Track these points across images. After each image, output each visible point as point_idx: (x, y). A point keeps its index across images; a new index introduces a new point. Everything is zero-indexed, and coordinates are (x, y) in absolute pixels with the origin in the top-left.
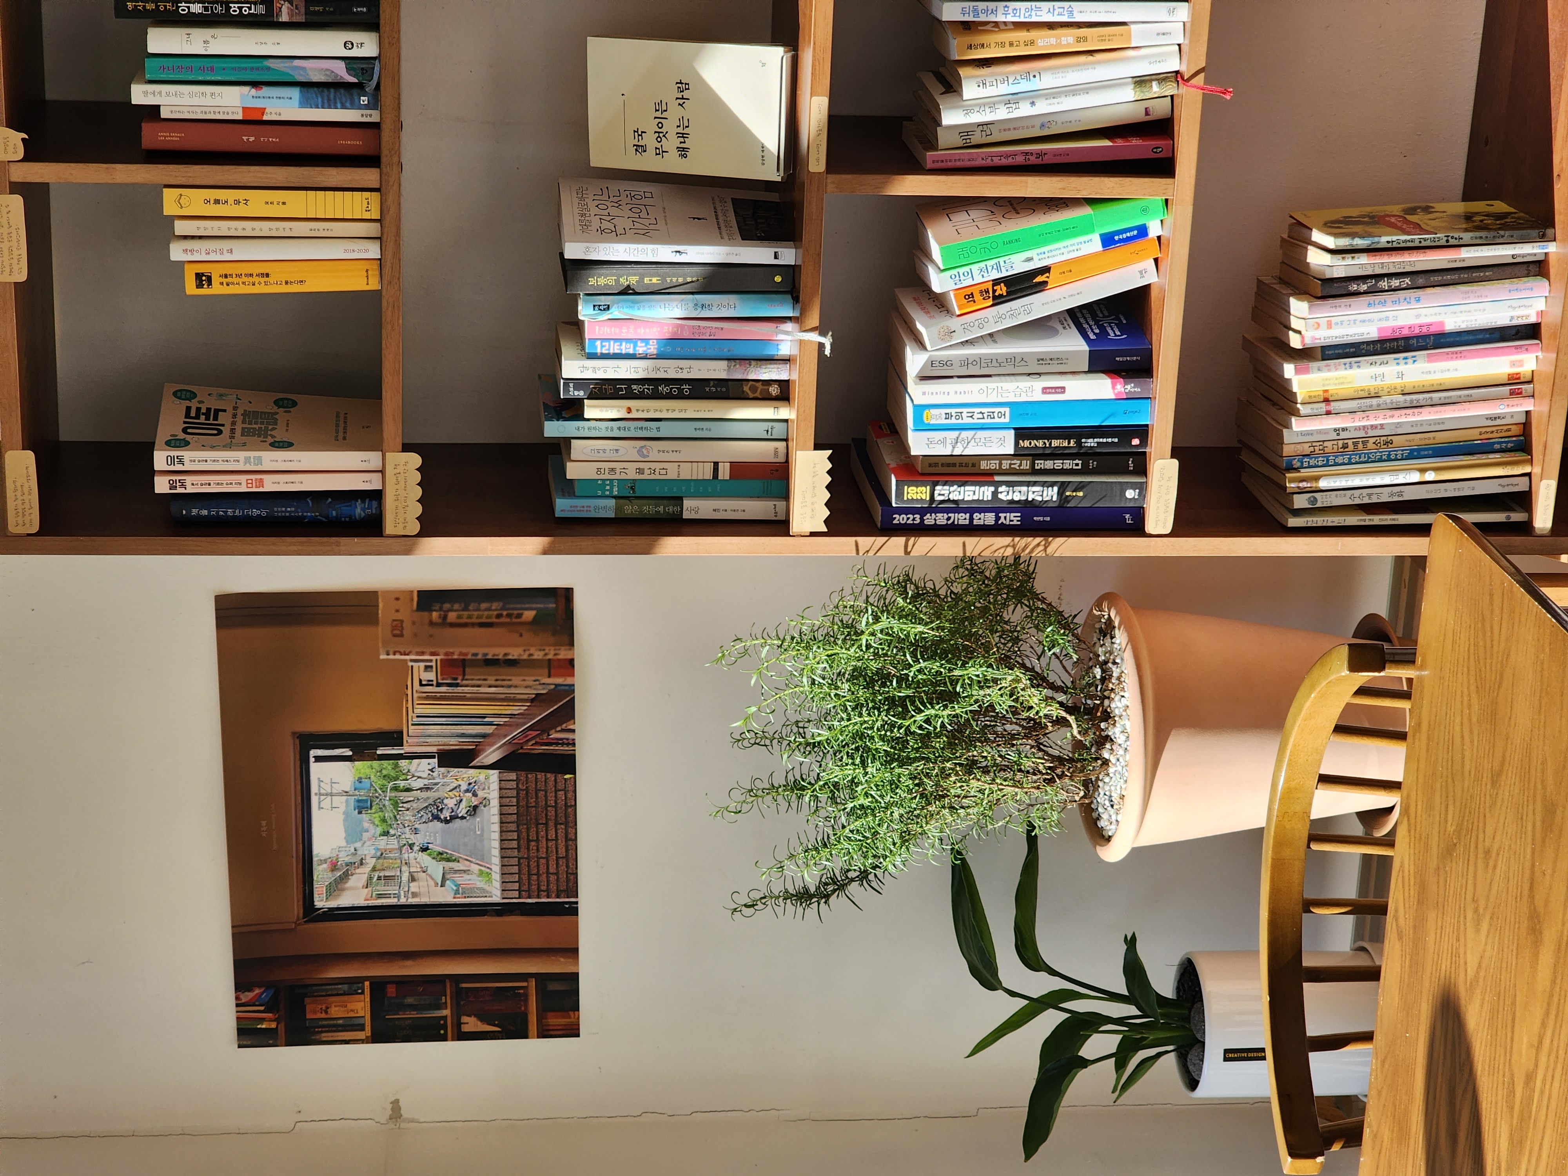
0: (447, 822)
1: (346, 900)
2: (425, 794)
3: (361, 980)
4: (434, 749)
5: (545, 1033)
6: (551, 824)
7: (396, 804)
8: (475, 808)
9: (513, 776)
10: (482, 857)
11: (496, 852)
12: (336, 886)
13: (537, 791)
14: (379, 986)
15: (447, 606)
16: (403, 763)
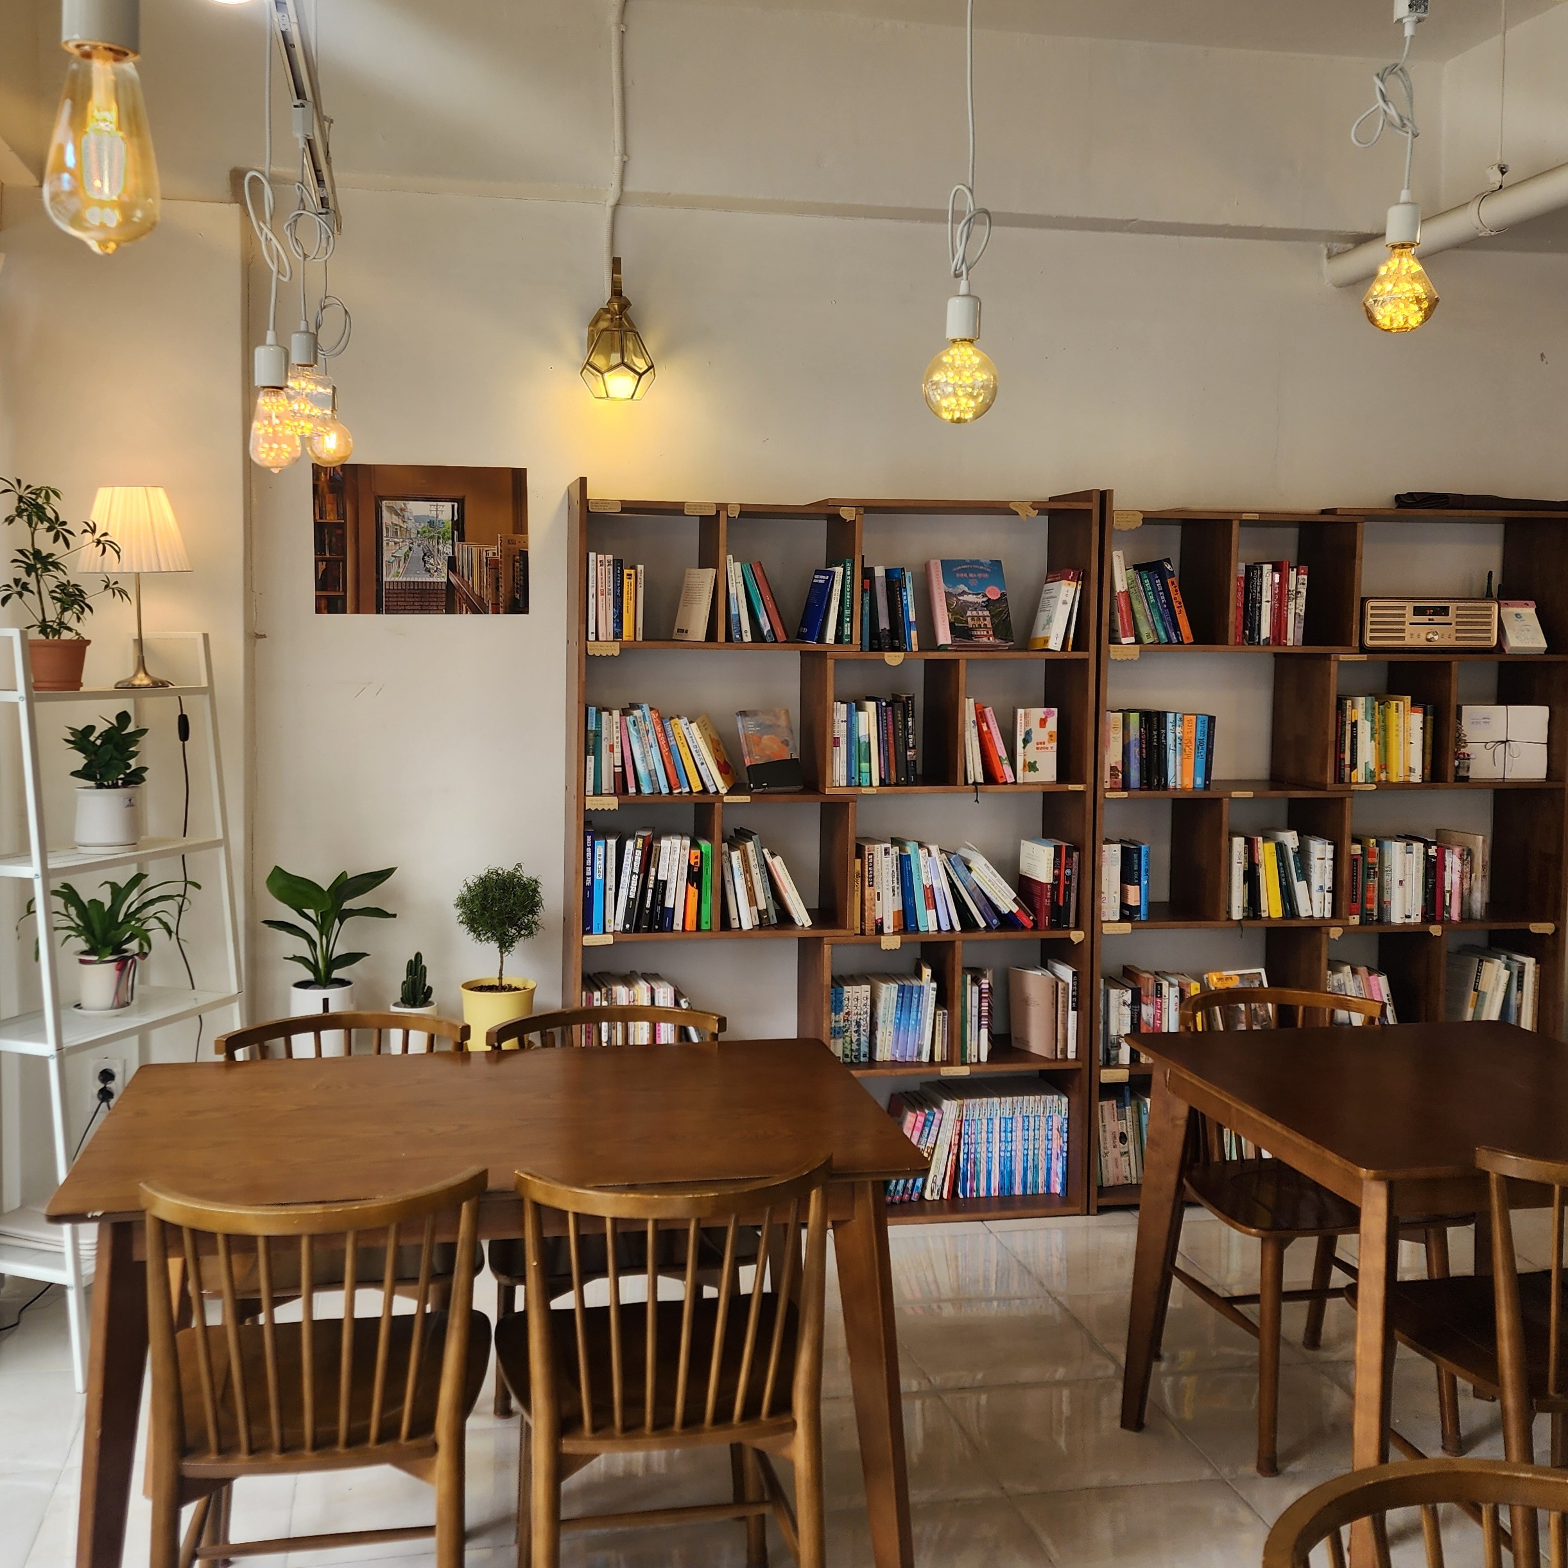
0: (423, 559)
1: (385, 514)
2: (436, 550)
3: (345, 519)
4: (456, 555)
5: (318, 598)
6: (421, 603)
7: (431, 537)
10: (406, 573)
11: (408, 580)
13: (437, 598)
15: (522, 562)
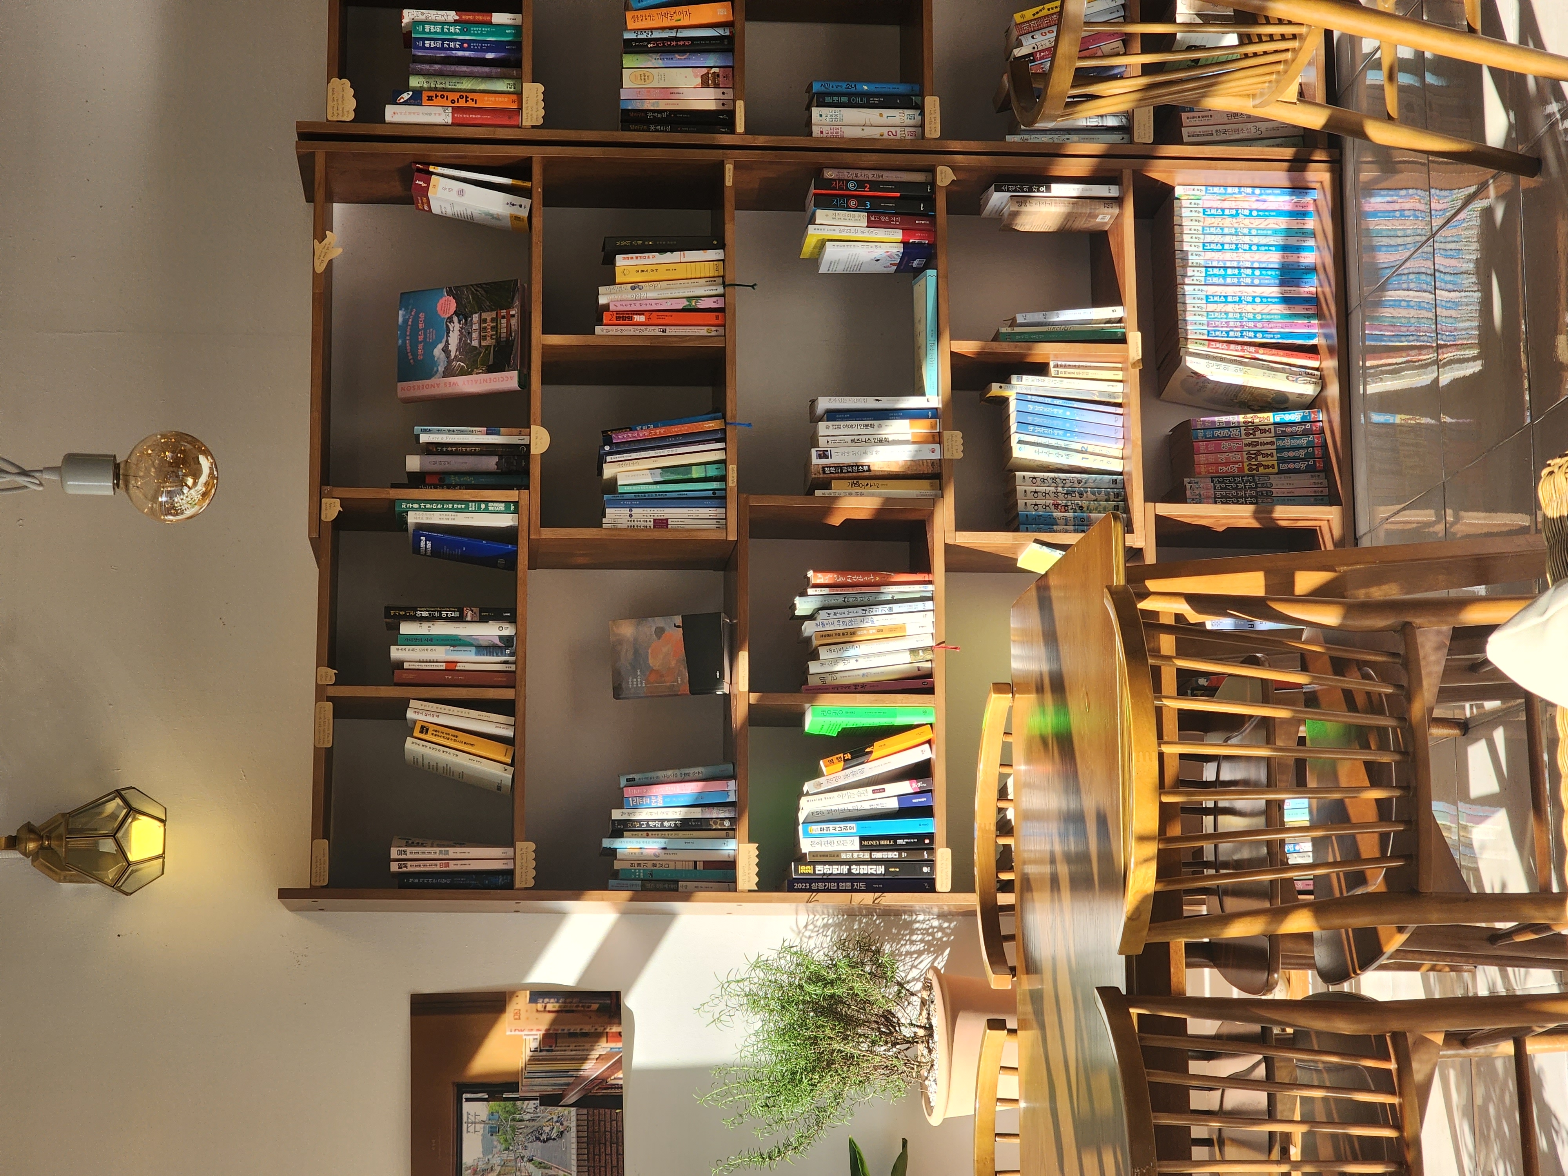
0: (544, 1142)
2: (531, 1124)
4: (538, 1094)
7: (513, 1130)
8: (562, 1133)
9: (585, 1111)
10: (566, 1166)
11: (574, 1163)
13: (599, 1121)
15: (546, 1000)
16: (519, 1103)
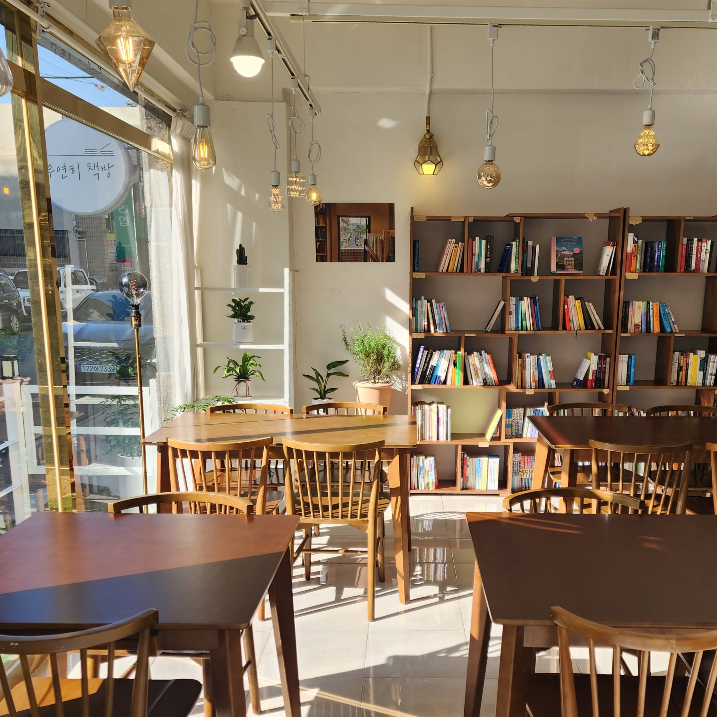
0: (355, 240)
2: (360, 237)
3: (326, 225)
4: (368, 239)
5: (317, 256)
6: (354, 258)
8: (357, 245)
9: (363, 252)
10: (349, 246)
11: (350, 249)
12: (343, 221)
13: (360, 256)
14: (325, 228)
15: (392, 241)
16: (365, 233)
